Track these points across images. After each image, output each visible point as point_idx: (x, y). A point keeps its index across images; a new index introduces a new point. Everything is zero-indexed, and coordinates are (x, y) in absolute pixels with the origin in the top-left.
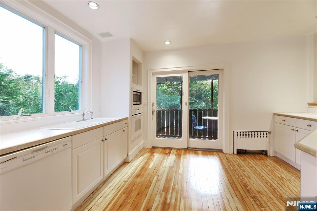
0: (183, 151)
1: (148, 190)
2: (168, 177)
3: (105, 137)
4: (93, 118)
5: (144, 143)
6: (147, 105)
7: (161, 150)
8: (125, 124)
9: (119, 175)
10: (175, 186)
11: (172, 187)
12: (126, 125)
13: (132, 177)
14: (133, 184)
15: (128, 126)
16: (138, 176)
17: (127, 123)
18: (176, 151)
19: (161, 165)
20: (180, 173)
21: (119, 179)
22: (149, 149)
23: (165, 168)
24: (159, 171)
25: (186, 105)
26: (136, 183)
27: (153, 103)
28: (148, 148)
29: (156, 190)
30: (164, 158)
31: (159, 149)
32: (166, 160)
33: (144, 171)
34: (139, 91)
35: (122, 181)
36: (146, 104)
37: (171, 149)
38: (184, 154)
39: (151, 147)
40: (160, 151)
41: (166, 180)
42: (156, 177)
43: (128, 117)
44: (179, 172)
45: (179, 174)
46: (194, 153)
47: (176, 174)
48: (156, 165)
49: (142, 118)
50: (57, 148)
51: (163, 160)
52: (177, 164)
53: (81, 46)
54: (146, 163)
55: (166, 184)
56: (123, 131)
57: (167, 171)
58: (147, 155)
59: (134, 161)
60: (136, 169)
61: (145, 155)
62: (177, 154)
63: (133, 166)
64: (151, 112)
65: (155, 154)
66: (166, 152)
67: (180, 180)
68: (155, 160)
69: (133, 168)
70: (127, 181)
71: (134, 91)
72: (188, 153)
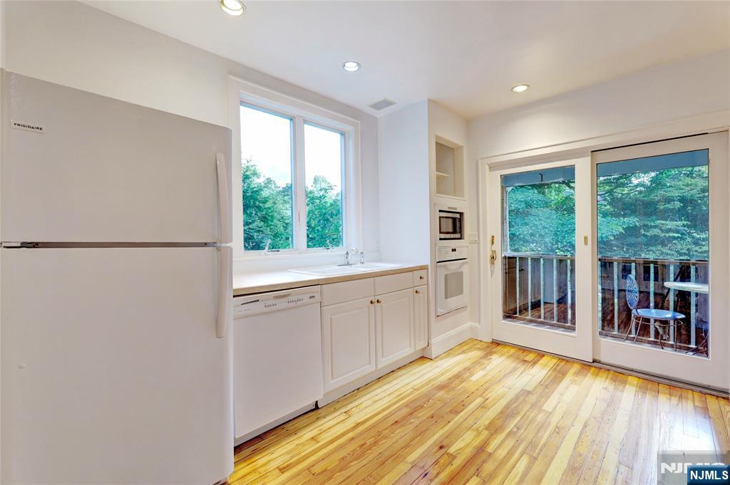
0: (576, 367)
1: (453, 416)
2: (508, 408)
3: (377, 298)
4: (363, 263)
5: (472, 328)
6: (478, 242)
7: (513, 351)
8: (421, 278)
9: (405, 377)
10: (518, 429)
11: (510, 430)
12: (424, 281)
13: (430, 385)
14: (428, 397)
15: (427, 284)
16: (441, 387)
17: (425, 277)
18: (555, 361)
19: (500, 381)
20: (544, 410)
21: (406, 382)
22: (483, 343)
23: (510, 389)
24: (491, 392)
25: (586, 243)
26: (434, 397)
27: (493, 237)
28: (481, 341)
29: (470, 421)
30: (515, 369)
31: (509, 348)
32: (516, 376)
33: (457, 381)
34: (456, 209)
35: (409, 387)
36: (476, 239)
37: (541, 354)
38: (577, 374)
39: (490, 341)
40: (511, 353)
41: (502, 412)
42: (479, 400)
43: (427, 266)
44: (541, 407)
45: (540, 411)
46: (611, 379)
47: (530, 408)
48: (489, 377)
49: (466, 270)
50: (302, 300)
51: (511, 372)
52: (544, 390)
53: (343, 134)
54: (467, 369)
55: (498, 419)
56: (416, 292)
57: (511, 395)
58: (476, 354)
59: (442, 359)
60: (442, 374)
61: (470, 354)
62: (555, 369)
63: (437, 367)
64: (489, 258)
65: (494, 357)
66: (526, 359)
67: (537, 423)
68: (489, 367)
69: (437, 371)
70: (417, 390)
71: (440, 211)
72: (589, 374)
